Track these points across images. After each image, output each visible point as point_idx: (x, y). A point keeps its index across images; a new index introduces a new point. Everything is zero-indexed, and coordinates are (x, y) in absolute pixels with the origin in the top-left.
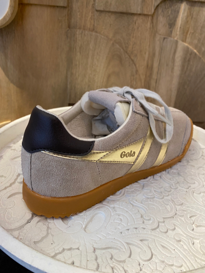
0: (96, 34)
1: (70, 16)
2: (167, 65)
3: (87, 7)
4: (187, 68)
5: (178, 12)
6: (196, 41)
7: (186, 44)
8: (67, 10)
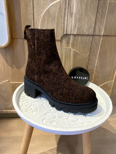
2: (68, 57)
5: (70, 38)
6: (78, 48)
7: (74, 50)
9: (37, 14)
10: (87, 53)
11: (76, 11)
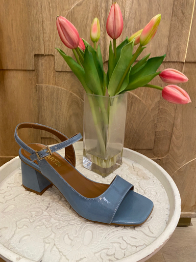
0: (58, 87)
1: (37, 76)
3: (49, 69)
4: (131, 108)
8: (35, 72)
9: (49, 22)
10: (154, 98)
11: (129, 14)
